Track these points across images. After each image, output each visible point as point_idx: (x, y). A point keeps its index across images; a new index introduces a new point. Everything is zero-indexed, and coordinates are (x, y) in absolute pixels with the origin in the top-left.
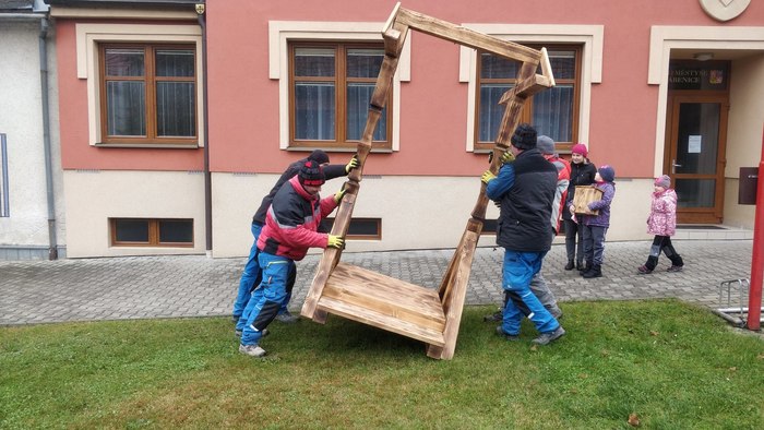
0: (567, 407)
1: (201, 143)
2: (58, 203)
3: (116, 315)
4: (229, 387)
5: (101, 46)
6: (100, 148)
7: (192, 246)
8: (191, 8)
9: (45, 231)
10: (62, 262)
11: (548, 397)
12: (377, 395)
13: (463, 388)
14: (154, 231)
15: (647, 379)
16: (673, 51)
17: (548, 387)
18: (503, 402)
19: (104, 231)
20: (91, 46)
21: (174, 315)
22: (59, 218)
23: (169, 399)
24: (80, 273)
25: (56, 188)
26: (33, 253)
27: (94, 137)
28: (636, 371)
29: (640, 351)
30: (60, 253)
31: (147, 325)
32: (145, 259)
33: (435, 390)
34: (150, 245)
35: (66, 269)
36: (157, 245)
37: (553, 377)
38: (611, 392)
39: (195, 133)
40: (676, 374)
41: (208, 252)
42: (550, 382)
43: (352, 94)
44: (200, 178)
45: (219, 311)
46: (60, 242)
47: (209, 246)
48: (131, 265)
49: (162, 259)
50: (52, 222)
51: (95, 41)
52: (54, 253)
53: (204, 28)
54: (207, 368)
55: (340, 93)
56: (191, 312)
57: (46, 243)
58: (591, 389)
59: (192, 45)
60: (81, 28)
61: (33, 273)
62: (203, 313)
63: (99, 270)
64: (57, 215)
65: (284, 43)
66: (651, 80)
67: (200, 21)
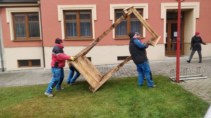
0: (119, 103)
1: (41, 39)
2: (3, 57)
3: (14, 86)
4: (36, 102)
5: (13, 14)
6: (14, 41)
7: (40, 67)
8: (36, 3)
10: (5, 72)
11: (116, 101)
13: (96, 100)
14: (30, 63)
16: (167, 10)
19: (16, 63)
20: (10, 14)
22: (4, 61)
27: (12, 38)
33: (88, 101)
36: (31, 67)
37: (119, 96)
38: (132, 99)
39: (40, 36)
41: (44, 68)
43: (81, 24)
44: (41, 48)
46: (5, 67)
48: (23, 72)
49: (32, 71)
51: (11, 12)
52: (3, 70)
53: (40, 8)
55: (78, 24)
57: (1, 67)
59: (37, 13)
60: (7, 9)
62: (37, 84)
65: (62, 11)
66: (162, 18)
67: (39, 6)
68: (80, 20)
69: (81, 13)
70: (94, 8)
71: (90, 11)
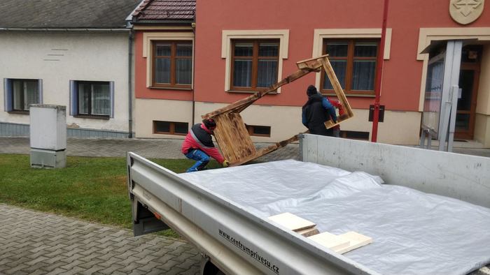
1: (192, 87)
2: (133, 113)
5: (154, 42)
6: (151, 89)
8: (190, 25)
9: (128, 125)
10: (134, 139)
14: (172, 128)
19: (150, 126)
20: (149, 43)
22: (133, 120)
25: (133, 106)
26: (122, 135)
27: (148, 84)
30: (133, 135)
34: (170, 134)
35: (135, 143)
36: (173, 134)
39: (191, 82)
44: (191, 103)
46: (133, 131)
50: (130, 121)
51: (151, 40)
52: (131, 135)
53: (195, 34)
55: (255, 64)
57: (128, 131)
59: (190, 42)
60: (145, 35)
61: (119, 142)
64: (133, 118)
65: (229, 41)
67: (193, 31)
68: (260, 58)
69: (262, 45)
70: (284, 36)
71: (278, 40)
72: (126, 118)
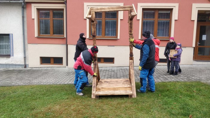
0: (171, 112)
1: (65, 37)
2: (27, 53)
3: (42, 83)
4: (74, 104)
5: (38, 10)
6: (38, 38)
7: (63, 65)
9: (23, 60)
10: (27, 69)
11: (165, 109)
12: (115, 107)
13: (140, 106)
14: (52, 61)
15: (194, 105)
16: (199, 11)
17: (165, 106)
18: (152, 110)
19: (39, 60)
20: (36, 10)
21: (58, 84)
22: (27, 57)
23: (58, 107)
24: (33, 72)
25: (26, 49)
26: (20, 66)
27: (36, 35)
28: (190, 102)
29: (191, 97)
30: (27, 66)
31: (51, 86)
32: (50, 68)
33: (132, 106)
34: (51, 64)
35: (28, 71)
36: (53, 64)
37: (166, 103)
38: (183, 108)
39: (63, 34)
40: (202, 104)
41: (67, 67)
42: (165, 105)
43: (107, 23)
44: (65, 46)
45: (70, 83)
46: (27, 63)
47: (67, 65)
48: (46, 70)
49: (54, 68)
50: (25, 58)
51: (37, 8)
52: (25, 67)
53: (66, 5)
54: (67, 99)
55: (103, 23)
56: (63, 83)
57: (23, 63)
58: (177, 107)
59: (63, 10)
60: (33, 5)
61: (20, 71)
62: (66, 83)
63: (37, 71)
64: (26, 56)
66: (192, 19)
68: (106, 19)
72: (21, 55)
